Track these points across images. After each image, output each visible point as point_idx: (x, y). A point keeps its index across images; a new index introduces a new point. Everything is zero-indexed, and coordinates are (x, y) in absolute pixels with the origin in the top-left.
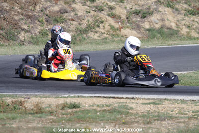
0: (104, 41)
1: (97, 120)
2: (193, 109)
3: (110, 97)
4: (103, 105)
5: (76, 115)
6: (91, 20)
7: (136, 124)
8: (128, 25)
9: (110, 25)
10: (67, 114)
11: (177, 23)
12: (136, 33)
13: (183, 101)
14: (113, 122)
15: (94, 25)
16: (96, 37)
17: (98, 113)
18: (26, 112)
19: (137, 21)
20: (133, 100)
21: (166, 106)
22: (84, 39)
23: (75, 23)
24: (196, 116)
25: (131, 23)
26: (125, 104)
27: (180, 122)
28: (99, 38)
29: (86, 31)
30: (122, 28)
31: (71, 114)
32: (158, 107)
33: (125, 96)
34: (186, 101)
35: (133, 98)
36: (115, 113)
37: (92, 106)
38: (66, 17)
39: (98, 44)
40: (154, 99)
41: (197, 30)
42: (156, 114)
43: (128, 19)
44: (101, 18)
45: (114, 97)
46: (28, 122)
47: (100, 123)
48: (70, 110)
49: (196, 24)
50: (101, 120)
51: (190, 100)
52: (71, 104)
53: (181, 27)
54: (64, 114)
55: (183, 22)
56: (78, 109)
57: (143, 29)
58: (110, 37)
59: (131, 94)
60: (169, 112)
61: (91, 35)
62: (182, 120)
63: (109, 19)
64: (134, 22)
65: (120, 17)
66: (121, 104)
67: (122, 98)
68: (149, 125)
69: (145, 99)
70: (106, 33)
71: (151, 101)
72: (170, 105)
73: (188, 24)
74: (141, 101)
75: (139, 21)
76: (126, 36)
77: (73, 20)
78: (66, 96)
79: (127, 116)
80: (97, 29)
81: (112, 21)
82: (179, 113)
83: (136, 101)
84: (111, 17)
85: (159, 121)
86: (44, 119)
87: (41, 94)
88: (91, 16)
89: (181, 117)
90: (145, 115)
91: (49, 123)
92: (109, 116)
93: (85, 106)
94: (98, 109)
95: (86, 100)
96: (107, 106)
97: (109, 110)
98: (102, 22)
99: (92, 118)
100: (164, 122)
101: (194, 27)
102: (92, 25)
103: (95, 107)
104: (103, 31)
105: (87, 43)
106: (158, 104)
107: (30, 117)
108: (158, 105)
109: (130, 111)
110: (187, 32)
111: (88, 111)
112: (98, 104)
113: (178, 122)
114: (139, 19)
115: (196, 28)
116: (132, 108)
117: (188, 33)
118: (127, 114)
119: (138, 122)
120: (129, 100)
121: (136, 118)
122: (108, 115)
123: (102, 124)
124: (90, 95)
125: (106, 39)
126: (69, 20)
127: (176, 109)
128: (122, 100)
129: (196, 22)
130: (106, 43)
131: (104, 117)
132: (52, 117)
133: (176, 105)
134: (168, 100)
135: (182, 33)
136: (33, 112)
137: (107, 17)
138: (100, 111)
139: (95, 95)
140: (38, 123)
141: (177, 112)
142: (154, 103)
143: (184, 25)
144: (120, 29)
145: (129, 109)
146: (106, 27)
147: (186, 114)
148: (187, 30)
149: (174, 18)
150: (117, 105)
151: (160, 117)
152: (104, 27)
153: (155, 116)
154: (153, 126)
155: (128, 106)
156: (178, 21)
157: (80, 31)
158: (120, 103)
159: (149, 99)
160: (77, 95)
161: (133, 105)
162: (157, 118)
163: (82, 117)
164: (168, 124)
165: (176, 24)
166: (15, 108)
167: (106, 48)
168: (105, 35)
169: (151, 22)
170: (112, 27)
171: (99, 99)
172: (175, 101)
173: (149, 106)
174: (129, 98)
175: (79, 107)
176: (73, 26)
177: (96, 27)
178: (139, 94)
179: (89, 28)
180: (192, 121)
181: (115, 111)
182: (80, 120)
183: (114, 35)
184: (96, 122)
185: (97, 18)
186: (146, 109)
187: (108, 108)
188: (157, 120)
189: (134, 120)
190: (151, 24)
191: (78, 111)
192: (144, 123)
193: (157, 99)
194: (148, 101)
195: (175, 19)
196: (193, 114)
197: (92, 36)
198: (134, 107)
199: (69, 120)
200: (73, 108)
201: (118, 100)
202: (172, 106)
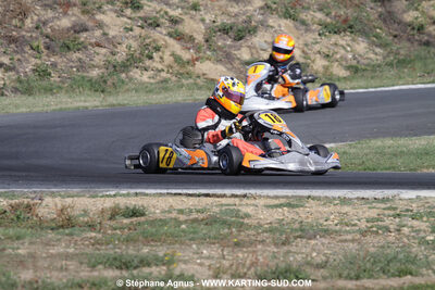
0: (161, 85)
1: (183, 239)
2: (366, 215)
3: (199, 196)
4: (191, 211)
5: (139, 229)
6: (134, 44)
7: (259, 247)
8: (208, 53)
9: (173, 55)
10: (121, 228)
11: (305, 49)
12: (224, 70)
13: (344, 201)
14: (214, 244)
15: (141, 54)
16: (145, 77)
17: (183, 226)
18: (42, 225)
19: (225, 45)
20: (245, 201)
21: (313, 210)
22: (123, 82)
23: (103, 51)
24: (374, 229)
25: (214, 50)
26: (232, 208)
27: (346, 241)
28: (152, 81)
29: (126, 66)
30: (197, 59)
31: (130, 229)
32: (297, 213)
33: (228, 192)
34: (351, 199)
35: (245, 196)
36: (217, 226)
37: (170, 212)
38: (86, 38)
39: (150, 91)
40: (287, 197)
41: (344, 63)
42: (297, 226)
43: (207, 41)
44: (154, 41)
45: (207, 195)
46: (47, 244)
47: (190, 246)
48: (126, 221)
49: (342, 51)
50: (190, 240)
51: (358, 198)
52: (128, 208)
53: (312, 57)
54: (115, 229)
55: (317, 47)
56: (143, 219)
57: (237, 62)
58: (174, 78)
59: (240, 188)
60: (321, 221)
61: (136, 73)
62: (349, 237)
63: (171, 41)
64: (220, 48)
65: (192, 39)
66: (224, 208)
67: (224, 196)
68: (285, 248)
69: (268, 197)
70: (166, 70)
71: (282, 201)
72: (321, 209)
73: (325, 50)
74: (261, 202)
75: (230, 46)
76: (204, 74)
77: (98, 45)
78: (113, 193)
79: (240, 231)
80: (148, 63)
81: (176, 47)
82: (341, 223)
83: (252, 202)
84: (175, 39)
85: (304, 240)
86: (79, 239)
87: (62, 190)
88: (135, 37)
89: (348, 232)
90: (276, 228)
91: (88, 246)
92: (204, 232)
93: (155, 213)
94: (182, 218)
95: (154, 201)
96: (198, 211)
97: (202, 220)
98: (157, 49)
99: (172, 235)
100: (313, 242)
101: (338, 56)
102: (137, 54)
103: (174, 215)
104: (160, 67)
105: (128, 90)
106: (297, 206)
107: (51, 235)
108: (297, 210)
109: (246, 221)
110: (324, 67)
111: (164, 222)
112: (180, 207)
113: (341, 241)
114: (229, 42)
115: (341, 57)
116: (247, 216)
117: (326, 68)
118: (241, 226)
119: (263, 242)
120: (237, 200)
121: (258, 234)
122: (203, 230)
123: (194, 246)
124: (159, 191)
125: (165, 81)
126: (91, 44)
127: (332, 217)
128: (224, 201)
129: (342, 46)
130: (166, 89)
131: (194, 233)
132: (93, 234)
133: (332, 208)
134: (314, 198)
135: (315, 68)
136: (54, 225)
137: (167, 38)
138: (186, 221)
139: (170, 191)
140: (68, 246)
141: (336, 222)
142: (289, 205)
143: (319, 52)
144: (192, 62)
145: (242, 218)
146: (165, 57)
147: (355, 225)
148: (326, 63)
149: (298, 38)
150: (217, 210)
151: (306, 232)
152: (161, 58)
153: (296, 230)
154: (293, 249)
155: (239, 211)
156: (306, 45)
157: (115, 67)
158: (222, 205)
159: (277, 197)
160: (133, 191)
161: (249, 210)
162: (300, 233)
163: (152, 235)
164: (323, 244)
165: (303, 52)
166: (18, 218)
167: (169, 100)
168: (164, 75)
169: (255, 47)
170: (177, 59)
171: (178, 198)
172: (329, 200)
173: (280, 210)
174: (236, 196)
175: (143, 215)
176: (101, 57)
177: (144, 58)
178: (255, 188)
179: (132, 61)
180: (369, 238)
181: (215, 221)
182: (149, 239)
183: (181, 74)
184: (182, 243)
185: (148, 41)
186: (276, 217)
187: (201, 216)
188: (300, 237)
189: (254, 238)
190: (254, 51)
191: (144, 223)
192: (276, 245)
193: (293, 196)
194: (276, 202)
195: (301, 42)
196: (369, 225)
197: (137, 76)
198: (251, 213)
199: (128, 240)
200: (131, 216)
201: (217, 199)
202: (326, 210)
